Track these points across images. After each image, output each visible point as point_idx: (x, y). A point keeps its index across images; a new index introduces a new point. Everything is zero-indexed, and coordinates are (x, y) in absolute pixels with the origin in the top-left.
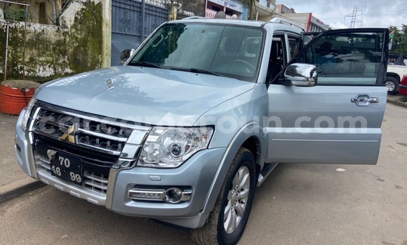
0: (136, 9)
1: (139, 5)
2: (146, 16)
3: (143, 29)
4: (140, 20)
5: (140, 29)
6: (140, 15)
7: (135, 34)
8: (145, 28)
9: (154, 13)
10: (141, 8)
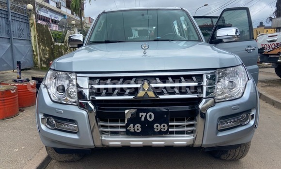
0: (3, 16)
1: (5, 13)
2: (12, 22)
3: (12, 32)
4: (8, 25)
5: (9, 32)
6: (8, 21)
7: (5, 37)
8: (13, 31)
9: (18, 19)
10: (7, 15)
